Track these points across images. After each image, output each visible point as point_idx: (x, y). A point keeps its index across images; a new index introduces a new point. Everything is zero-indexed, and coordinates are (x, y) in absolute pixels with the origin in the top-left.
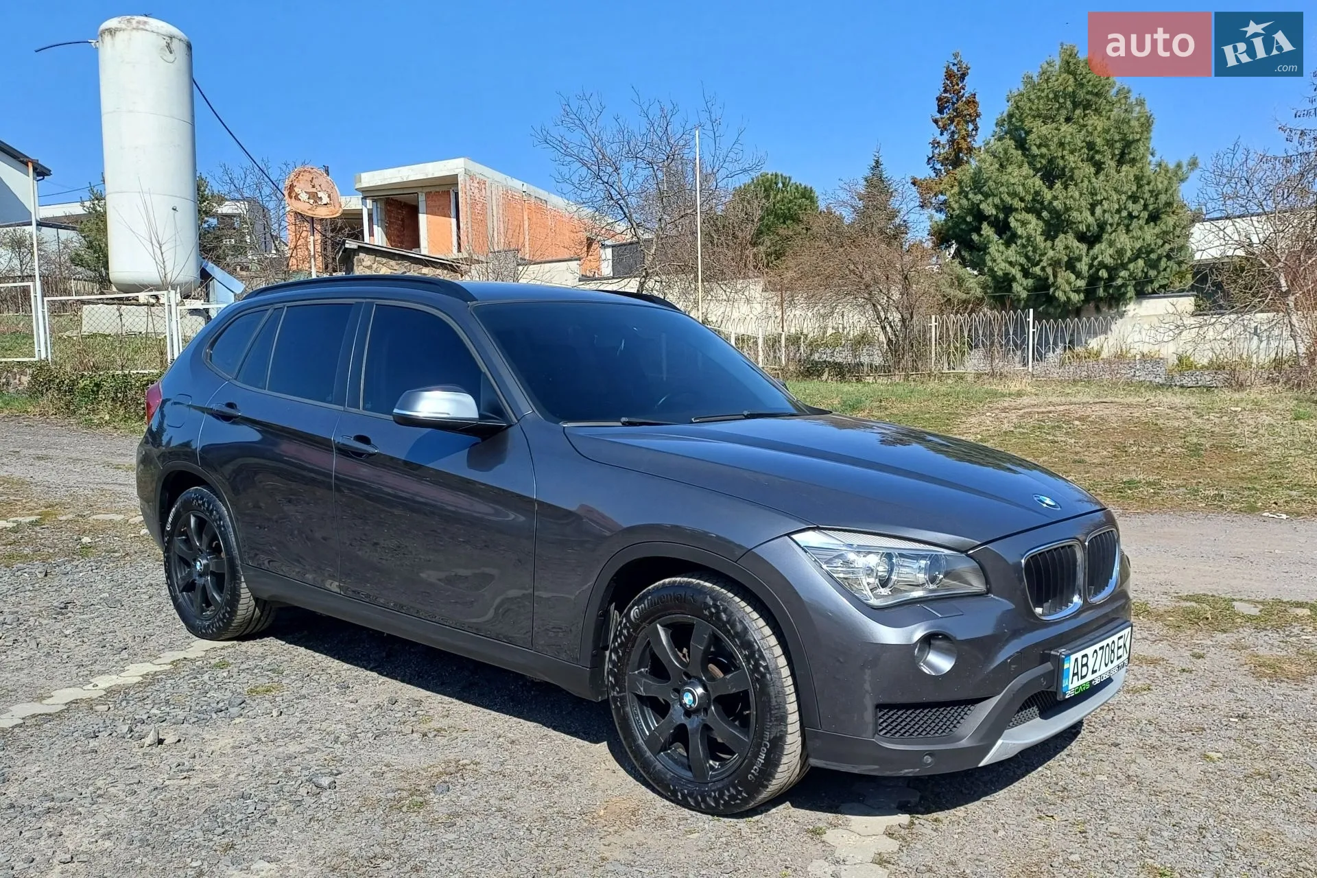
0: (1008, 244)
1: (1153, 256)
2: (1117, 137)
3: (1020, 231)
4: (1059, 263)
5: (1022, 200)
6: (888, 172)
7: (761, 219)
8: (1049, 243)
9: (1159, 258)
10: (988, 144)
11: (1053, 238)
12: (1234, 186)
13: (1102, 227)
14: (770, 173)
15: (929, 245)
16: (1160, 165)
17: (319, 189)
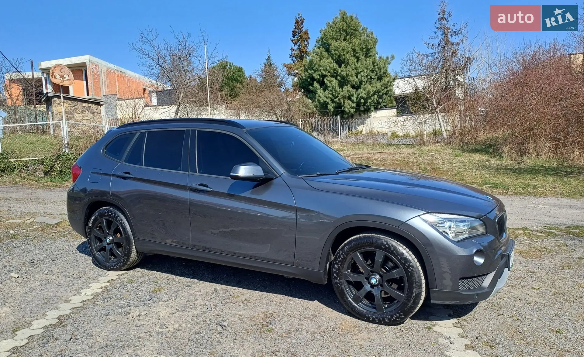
0: (324, 90)
1: (381, 94)
2: (364, 47)
3: (329, 85)
4: (345, 97)
5: (329, 72)
6: (274, 61)
7: (223, 80)
8: (341, 89)
9: (383, 95)
10: (314, 50)
11: (342, 88)
13: (361, 82)
14: (225, 61)
15: (291, 90)
16: (381, 58)
17: (64, 73)
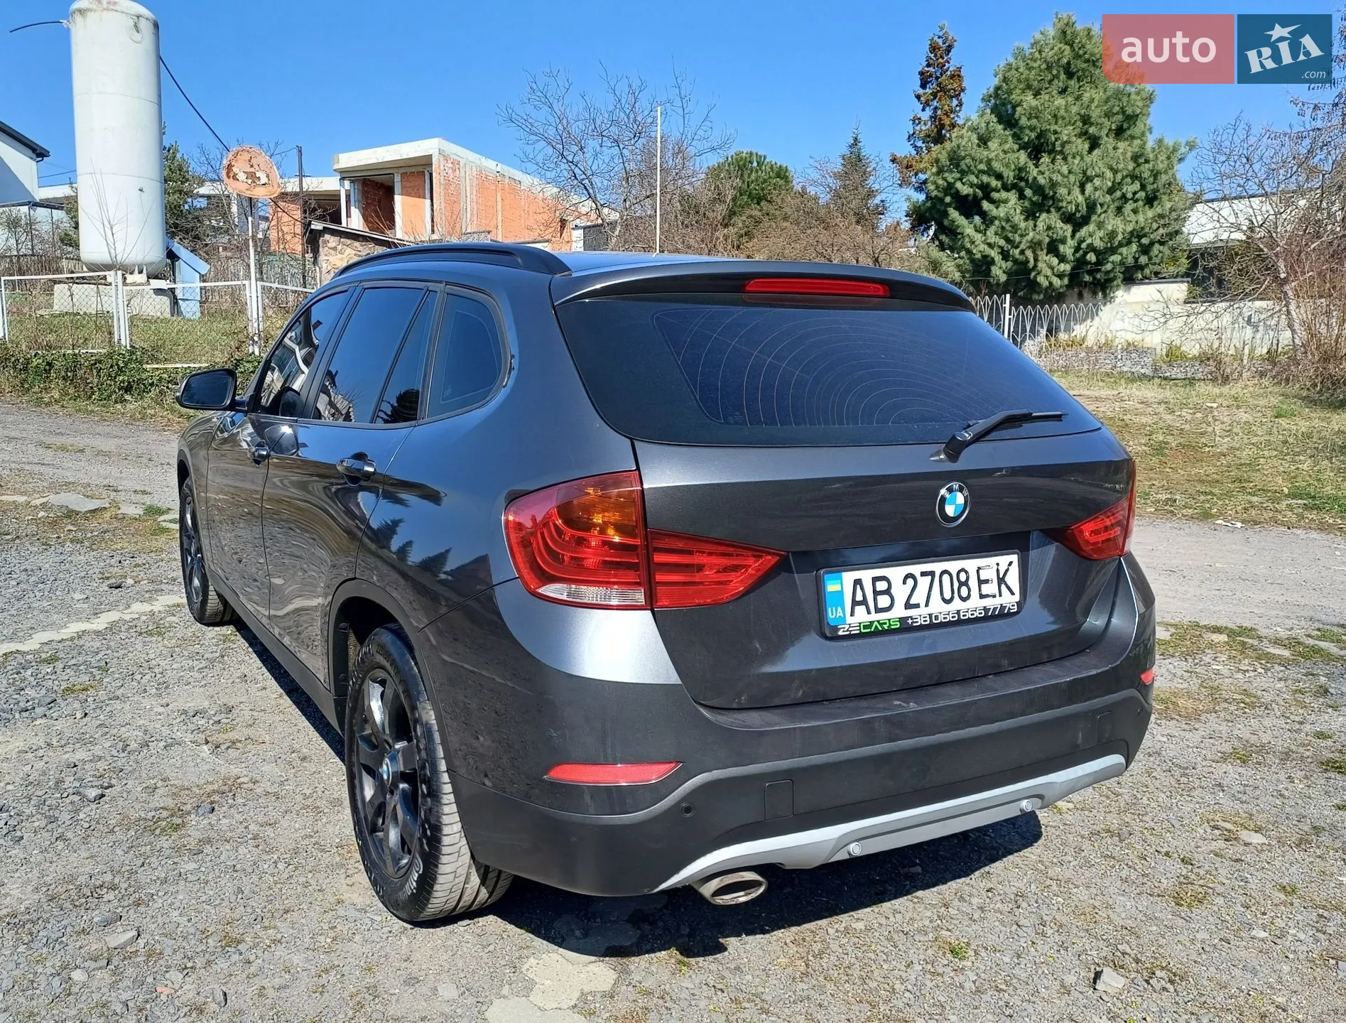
1: (1145, 241)
2: (1116, 110)
4: (1041, 245)
5: (1001, 177)
6: (867, 150)
7: (734, 200)
8: (1031, 223)
9: (1152, 244)
11: (1035, 219)
12: (1233, 164)
13: (1091, 207)
14: (745, 152)
15: (906, 225)
16: (1160, 142)
17: (257, 169)
